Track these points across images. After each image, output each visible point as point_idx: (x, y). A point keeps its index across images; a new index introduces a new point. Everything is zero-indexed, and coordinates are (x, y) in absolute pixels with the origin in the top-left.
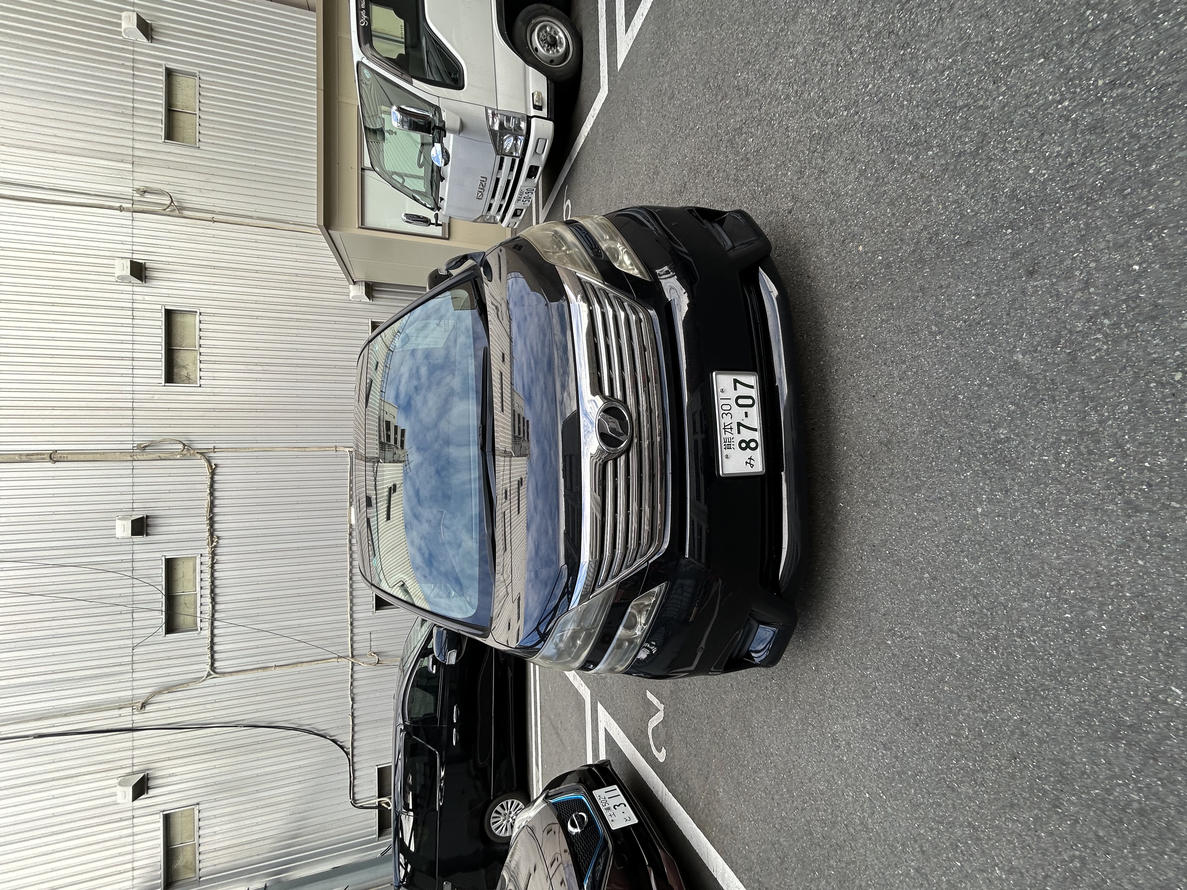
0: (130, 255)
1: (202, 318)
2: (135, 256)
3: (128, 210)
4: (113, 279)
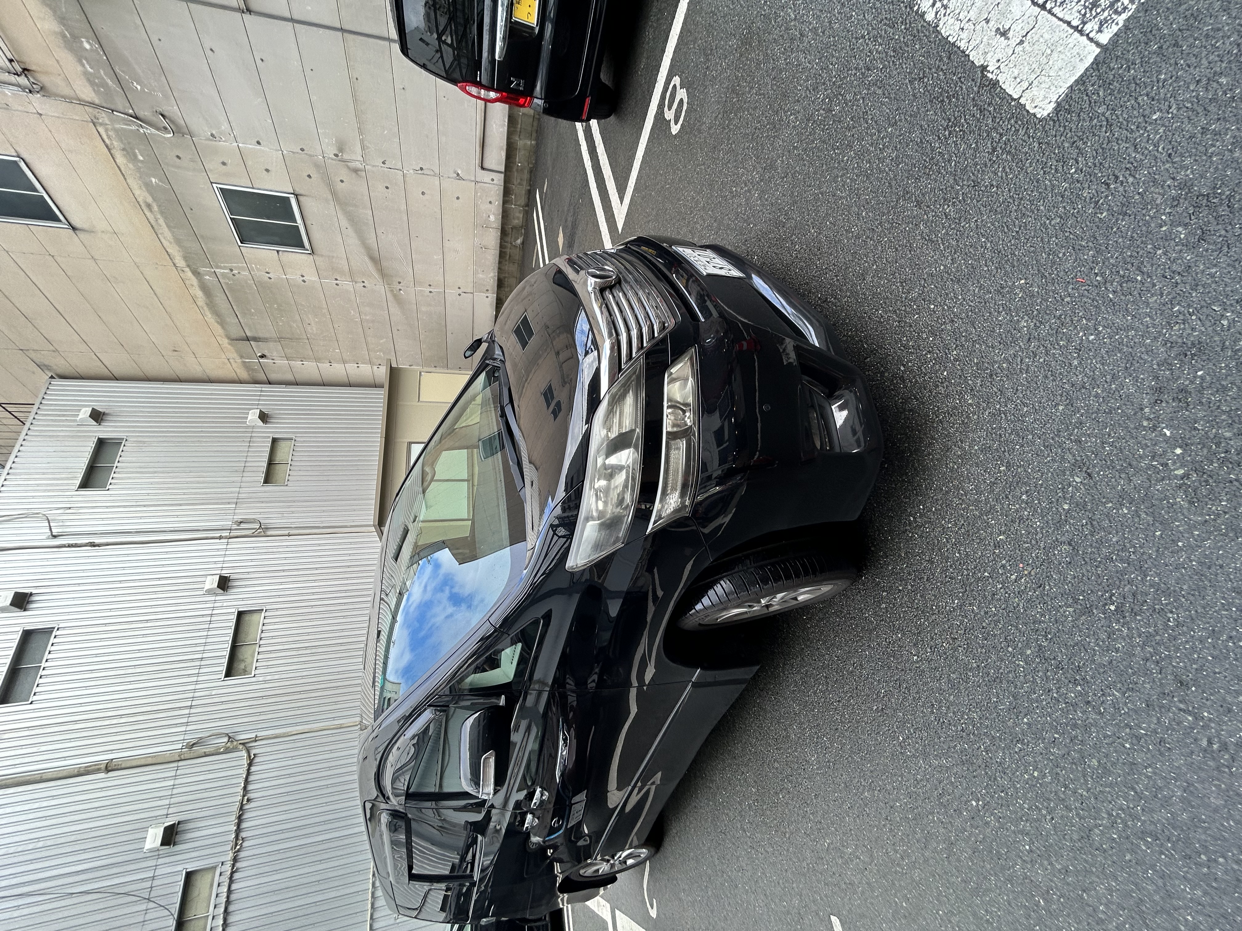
0: (219, 572)
1: (267, 614)
2: (223, 572)
3: (226, 538)
4: (201, 593)
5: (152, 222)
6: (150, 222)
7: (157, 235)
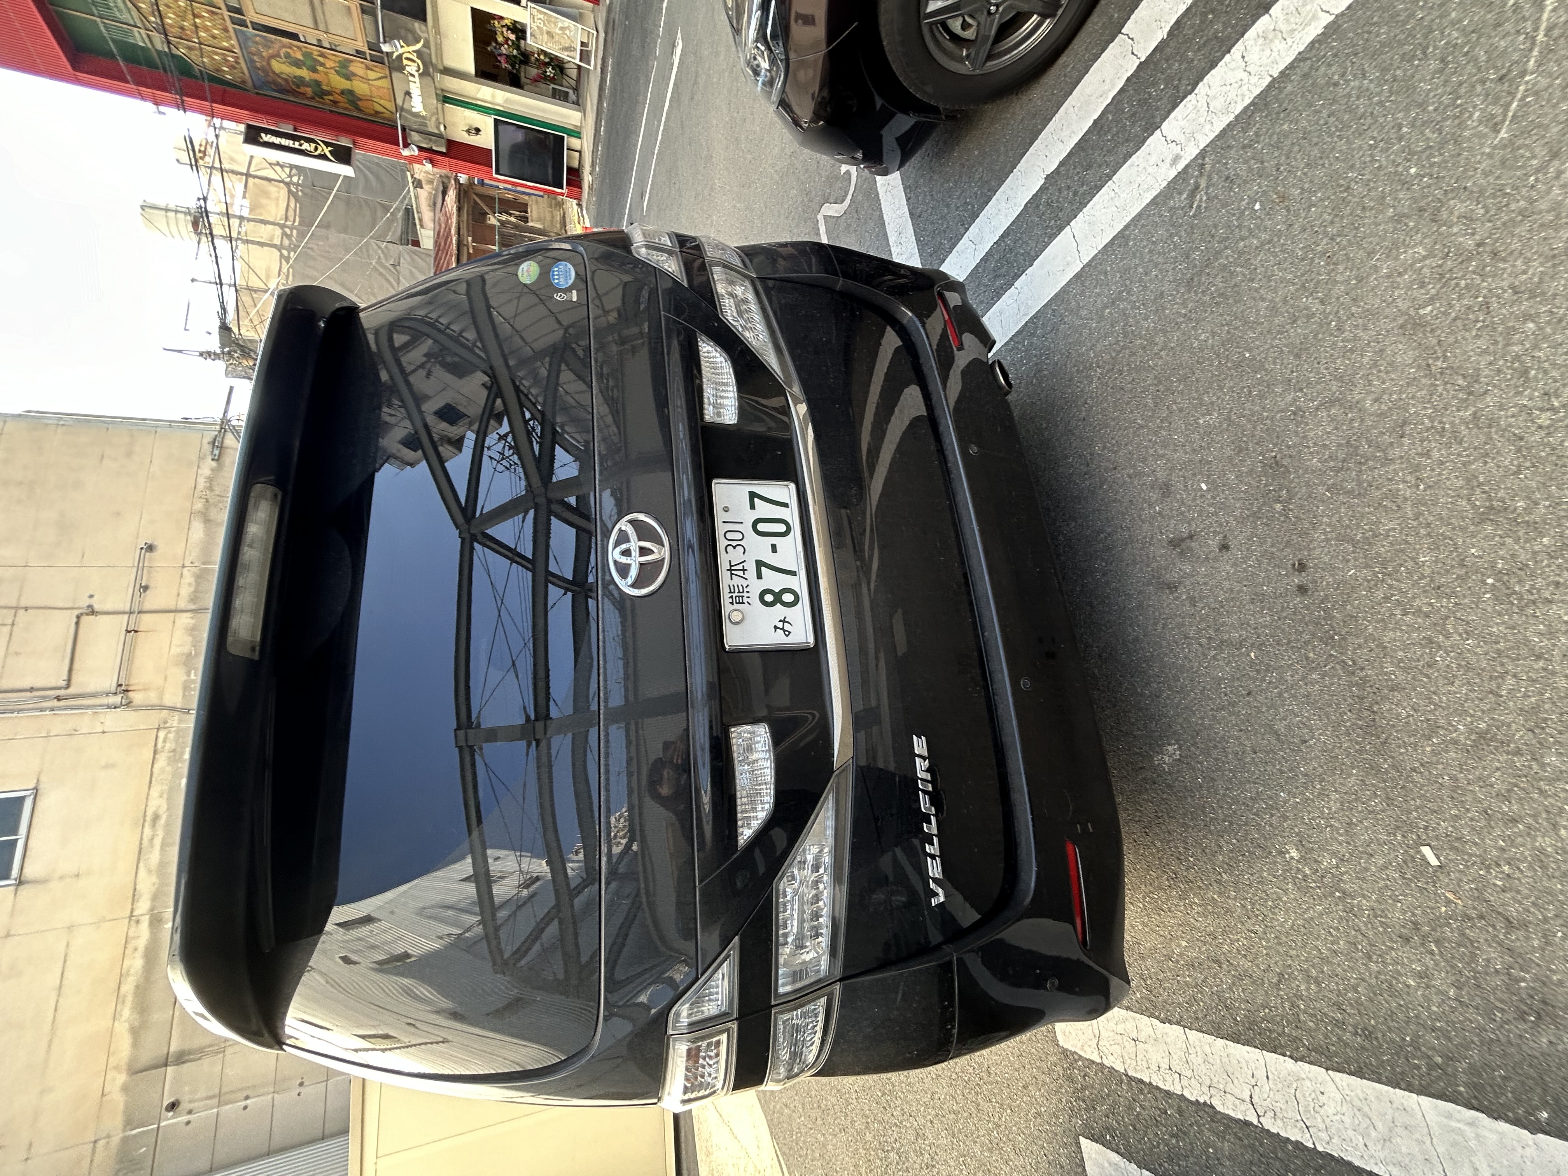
5: (145, 842)
6: (141, 844)
7: (138, 863)
